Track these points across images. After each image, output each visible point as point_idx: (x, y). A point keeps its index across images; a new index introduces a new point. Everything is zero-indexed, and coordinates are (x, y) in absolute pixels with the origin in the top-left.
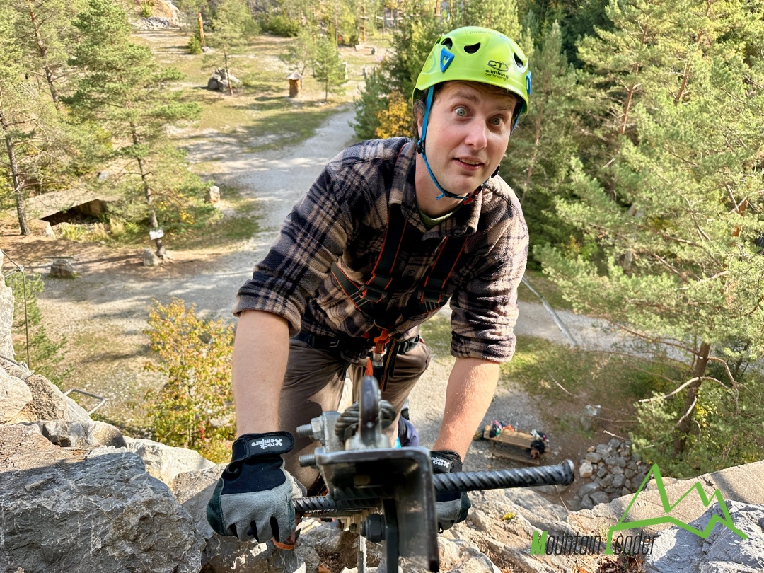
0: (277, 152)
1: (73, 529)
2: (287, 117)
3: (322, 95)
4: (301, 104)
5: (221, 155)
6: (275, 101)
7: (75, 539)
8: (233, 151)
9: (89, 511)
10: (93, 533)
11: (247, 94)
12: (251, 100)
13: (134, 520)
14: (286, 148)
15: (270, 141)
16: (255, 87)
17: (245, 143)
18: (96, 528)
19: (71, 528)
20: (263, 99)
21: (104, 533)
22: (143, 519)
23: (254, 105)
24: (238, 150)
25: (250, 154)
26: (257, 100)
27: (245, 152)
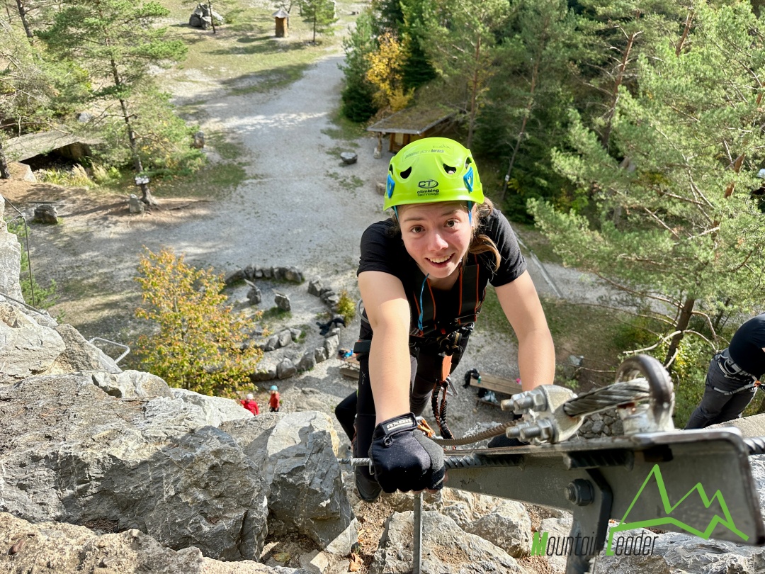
1: (145, 477)
3: (309, 36)
4: (287, 46)
6: (260, 43)
7: (148, 487)
9: (158, 460)
10: (165, 481)
13: (204, 468)
14: (272, 91)
15: (256, 83)
18: (168, 476)
19: (143, 476)
20: (246, 40)
21: (177, 481)
22: (213, 467)
24: (223, 93)
25: (235, 97)
26: (240, 41)
27: (229, 94)
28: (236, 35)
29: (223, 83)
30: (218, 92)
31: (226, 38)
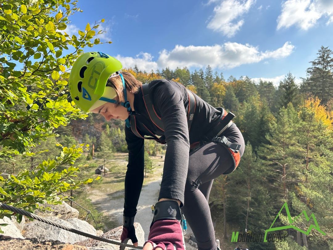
20: (118, 177)
24: (109, 199)
25: (114, 200)
26: (115, 178)
27: (111, 200)
28: (113, 176)
29: (108, 195)
30: (106, 199)
31: (109, 177)
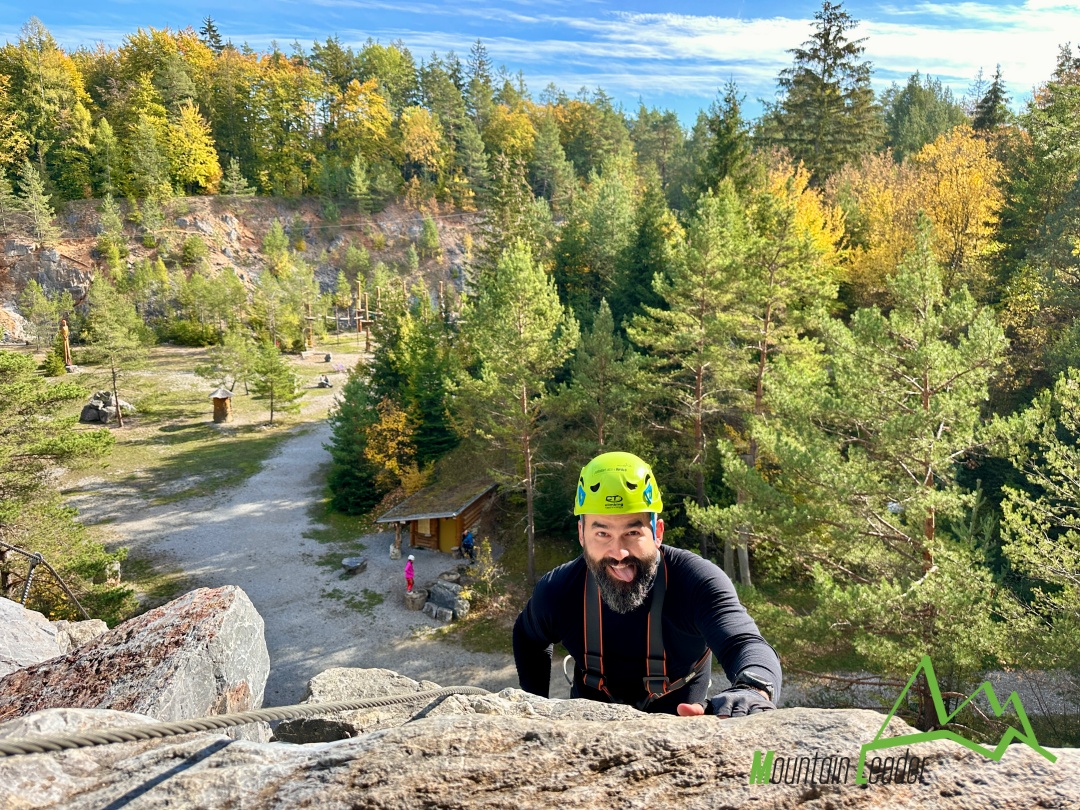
0: (206, 499)
2: (214, 450)
3: (265, 416)
4: (233, 431)
5: (113, 514)
6: (193, 430)
8: (132, 507)
11: (147, 424)
12: (154, 431)
14: (219, 492)
15: (192, 484)
16: (158, 414)
17: (152, 492)
20: (172, 428)
23: (160, 437)
24: (142, 503)
25: (162, 507)
